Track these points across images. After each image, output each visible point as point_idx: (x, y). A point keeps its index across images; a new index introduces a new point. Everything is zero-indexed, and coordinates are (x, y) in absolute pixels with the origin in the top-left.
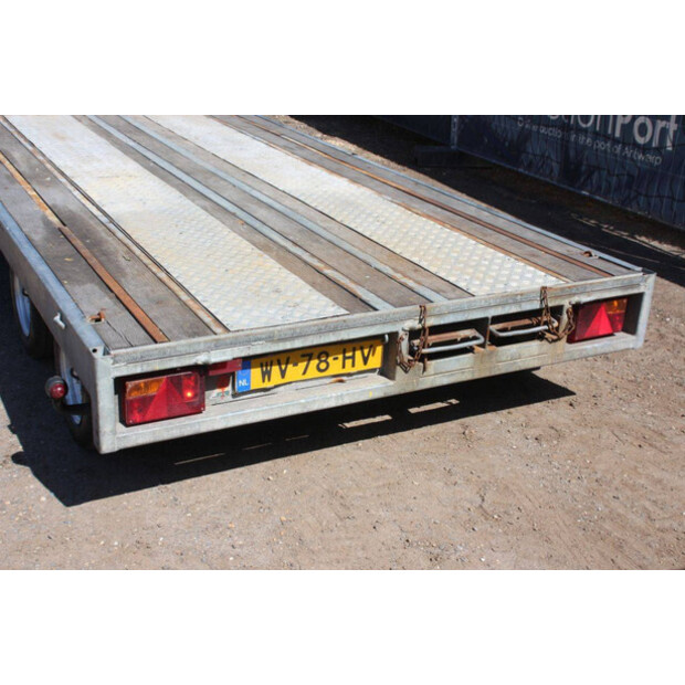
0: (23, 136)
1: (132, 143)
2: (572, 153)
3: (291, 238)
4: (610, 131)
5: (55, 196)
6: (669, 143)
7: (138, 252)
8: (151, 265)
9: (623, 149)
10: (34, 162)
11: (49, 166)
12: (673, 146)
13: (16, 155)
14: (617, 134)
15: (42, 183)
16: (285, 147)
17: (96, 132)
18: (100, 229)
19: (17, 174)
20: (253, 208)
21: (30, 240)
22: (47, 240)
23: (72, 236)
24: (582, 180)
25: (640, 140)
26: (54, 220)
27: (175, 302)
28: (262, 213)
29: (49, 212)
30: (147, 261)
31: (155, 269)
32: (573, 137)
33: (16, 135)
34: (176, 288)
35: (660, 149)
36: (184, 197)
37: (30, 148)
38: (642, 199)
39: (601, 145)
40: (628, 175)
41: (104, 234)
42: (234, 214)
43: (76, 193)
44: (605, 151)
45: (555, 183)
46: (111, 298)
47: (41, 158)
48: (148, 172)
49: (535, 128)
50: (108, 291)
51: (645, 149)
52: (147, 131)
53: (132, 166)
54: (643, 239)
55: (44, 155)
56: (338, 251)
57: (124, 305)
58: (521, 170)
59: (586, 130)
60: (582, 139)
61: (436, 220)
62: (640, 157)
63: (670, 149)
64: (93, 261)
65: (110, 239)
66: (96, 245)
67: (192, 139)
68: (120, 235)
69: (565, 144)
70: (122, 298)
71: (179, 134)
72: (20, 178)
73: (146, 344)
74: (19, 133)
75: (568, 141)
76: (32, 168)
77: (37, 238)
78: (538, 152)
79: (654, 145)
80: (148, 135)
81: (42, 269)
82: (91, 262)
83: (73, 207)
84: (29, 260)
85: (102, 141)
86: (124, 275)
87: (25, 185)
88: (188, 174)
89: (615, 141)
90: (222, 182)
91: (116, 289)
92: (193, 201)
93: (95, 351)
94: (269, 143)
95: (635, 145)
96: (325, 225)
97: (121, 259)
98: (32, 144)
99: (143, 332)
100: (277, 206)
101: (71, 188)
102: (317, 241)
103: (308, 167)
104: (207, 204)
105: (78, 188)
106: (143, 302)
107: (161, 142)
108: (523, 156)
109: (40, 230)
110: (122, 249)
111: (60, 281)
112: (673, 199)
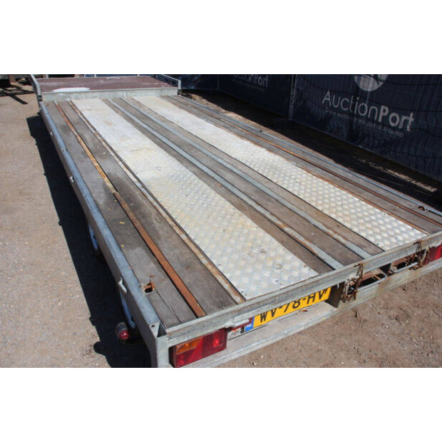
0: (90, 124)
1: (145, 126)
2: (354, 127)
3: (253, 197)
4: (376, 118)
5: (109, 166)
6: (408, 127)
7: (164, 214)
8: (174, 227)
9: (382, 128)
10: (97, 141)
11: (104, 144)
12: (410, 128)
13: (87, 137)
14: (380, 120)
15: (101, 157)
16: (225, 127)
17: (125, 119)
18: (138, 193)
19: (87, 150)
20: (222, 172)
21: (97, 205)
22: (107, 204)
23: (122, 201)
24: (359, 140)
25: (392, 124)
26: (110, 185)
27: (199, 267)
28: (229, 176)
29: (106, 179)
30: (171, 223)
31: (178, 231)
32: (355, 120)
33: (86, 123)
34: (196, 251)
35: (403, 130)
36: (181, 165)
37: (94, 131)
38: (391, 153)
39: (370, 124)
40: (384, 140)
41: (140, 198)
42: (213, 178)
43: (120, 163)
44: (373, 128)
45: (344, 140)
46: (154, 263)
47: (99, 138)
48: (158, 147)
49: (334, 113)
50: (151, 254)
51: (394, 129)
52: (152, 118)
53: (148, 142)
54: (390, 171)
55: (101, 136)
56: (285, 209)
57: (166, 272)
58: (326, 133)
59: (362, 117)
60: (360, 121)
61: (327, 180)
62: (392, 132)
63: (409, 130)
64: (138, 225)
65: (145, 202)
66: (137, 208)
67: (175, 122)
68: (150, 198)
69: (351, 123)
70: (162, 263)
71: (169, 119)
72: (89, 153)
73: (190, 320)
74: (88, 122)
75: (352, 122)
76: (95, 145)
77: (101, 202)
78: (336, 125)
79: (400, 127)
80: (152, 120)
81: (106, 233)
82: (136, 226)
83: (120, 175)
84: (98, 224)
85: (129, 125)
86: (159, 237)
87: (93, 159)
88: (178, 146)
89: (378, 124)
90: (199, 152)
91: (157, 253)
92: (187, 167)
93: (153, 326)
94: (216, 124)
95: (390, 127)
96: (269, 186)
97: (154, 221)
98: (95, 129)
99: (185, 304)
100: (235, 170)
101: (117, 160)
102: (270, 200)
103: (242, 140)
104: (195, 170)
105: (121, 160)
106: (178, 268)
107: (161, 125)
108: (328, 126)
109: (102, 195)
110: (153, 211)
111: (119, 245)
112: (409, 154)
